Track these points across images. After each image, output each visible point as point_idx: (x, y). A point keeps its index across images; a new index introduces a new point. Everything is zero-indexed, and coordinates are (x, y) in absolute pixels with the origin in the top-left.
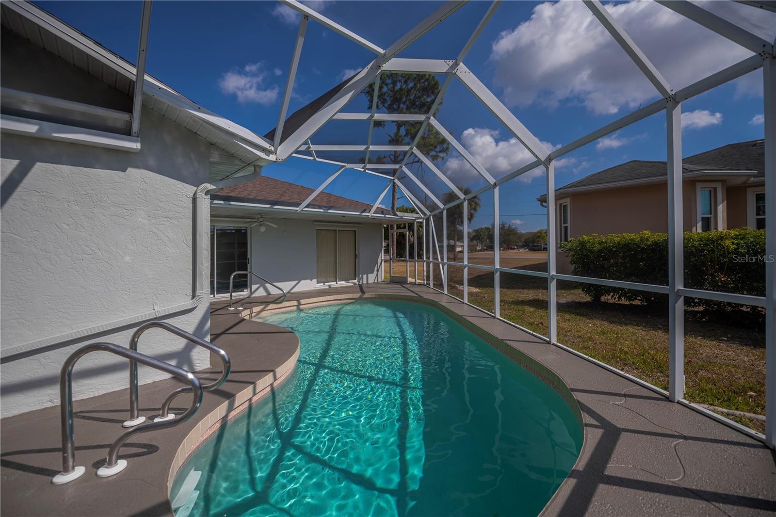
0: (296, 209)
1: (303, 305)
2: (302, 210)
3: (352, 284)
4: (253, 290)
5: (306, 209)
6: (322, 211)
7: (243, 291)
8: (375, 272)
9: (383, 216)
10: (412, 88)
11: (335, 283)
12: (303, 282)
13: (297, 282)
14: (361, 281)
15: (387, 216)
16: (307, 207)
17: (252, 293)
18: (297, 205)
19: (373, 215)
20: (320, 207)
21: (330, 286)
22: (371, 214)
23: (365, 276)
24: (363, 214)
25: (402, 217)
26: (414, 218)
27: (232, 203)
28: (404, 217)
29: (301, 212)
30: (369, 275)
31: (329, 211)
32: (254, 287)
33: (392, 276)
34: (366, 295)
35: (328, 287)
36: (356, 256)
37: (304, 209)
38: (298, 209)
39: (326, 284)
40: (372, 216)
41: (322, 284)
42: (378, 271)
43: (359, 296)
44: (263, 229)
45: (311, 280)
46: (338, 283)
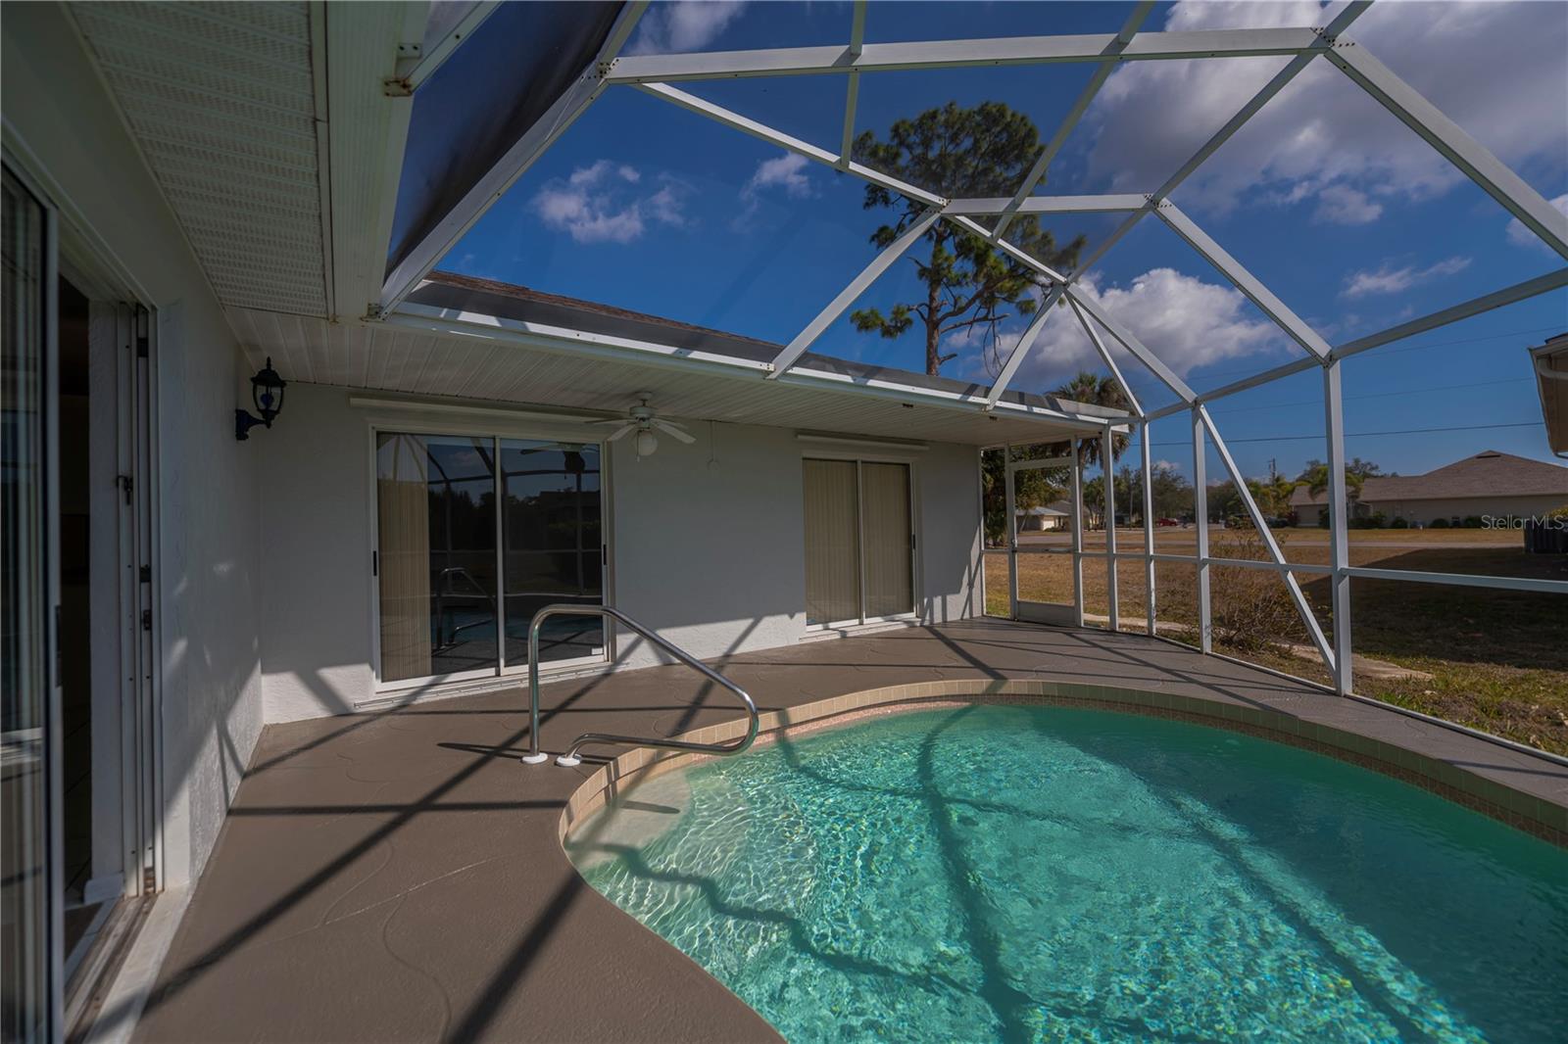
0: (764, 366)
1: (796, 725)
2: (784, 374)
3: (904, 626)
4: (619, 652)
5: (797, 371)
6: (848, 379)
7: (591, 655)
8: (965, 590)
9: (1024, 408)
10: (967, 152)
11: (856, 621)
12: (767, 622)
13: (749, 621)
14: (928, 618)
15: (1036, 410)
16: (803, 360)
17: (617, 662)
18: (769, 353)
19: (998, 404)
20: (839, 366)
21: (843, 634)
22: (993, 401)
23: (938, 601)
24: (972, 399)
25: (1074, 414)
26: (1106, 422)
27: (534, 327)
28: (1080, 417)
29: (784, 381)
30: (949, 598)
31: (872, 383)
32: (624, 640)
33: (1019, 602)
34: (1013, 686)
35: (837, 636)
36: (910, 541)
37: (790, 371)
38: (772, 367)
39: (832, 625)
40: (996, 407)
41: (820, 627)
42: (971, 585)
43: (985, 687)
44: (648, 447)
45: (792, 617)
46: (866, 621)
